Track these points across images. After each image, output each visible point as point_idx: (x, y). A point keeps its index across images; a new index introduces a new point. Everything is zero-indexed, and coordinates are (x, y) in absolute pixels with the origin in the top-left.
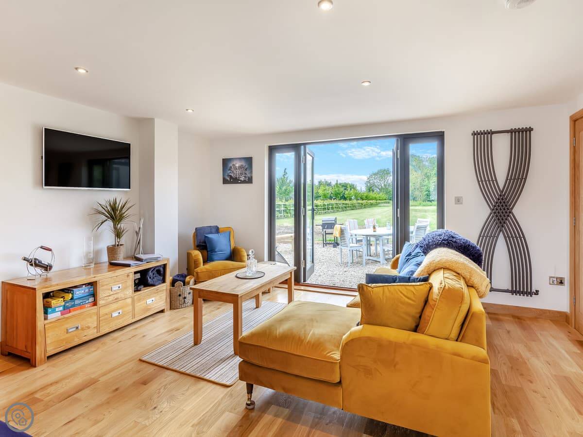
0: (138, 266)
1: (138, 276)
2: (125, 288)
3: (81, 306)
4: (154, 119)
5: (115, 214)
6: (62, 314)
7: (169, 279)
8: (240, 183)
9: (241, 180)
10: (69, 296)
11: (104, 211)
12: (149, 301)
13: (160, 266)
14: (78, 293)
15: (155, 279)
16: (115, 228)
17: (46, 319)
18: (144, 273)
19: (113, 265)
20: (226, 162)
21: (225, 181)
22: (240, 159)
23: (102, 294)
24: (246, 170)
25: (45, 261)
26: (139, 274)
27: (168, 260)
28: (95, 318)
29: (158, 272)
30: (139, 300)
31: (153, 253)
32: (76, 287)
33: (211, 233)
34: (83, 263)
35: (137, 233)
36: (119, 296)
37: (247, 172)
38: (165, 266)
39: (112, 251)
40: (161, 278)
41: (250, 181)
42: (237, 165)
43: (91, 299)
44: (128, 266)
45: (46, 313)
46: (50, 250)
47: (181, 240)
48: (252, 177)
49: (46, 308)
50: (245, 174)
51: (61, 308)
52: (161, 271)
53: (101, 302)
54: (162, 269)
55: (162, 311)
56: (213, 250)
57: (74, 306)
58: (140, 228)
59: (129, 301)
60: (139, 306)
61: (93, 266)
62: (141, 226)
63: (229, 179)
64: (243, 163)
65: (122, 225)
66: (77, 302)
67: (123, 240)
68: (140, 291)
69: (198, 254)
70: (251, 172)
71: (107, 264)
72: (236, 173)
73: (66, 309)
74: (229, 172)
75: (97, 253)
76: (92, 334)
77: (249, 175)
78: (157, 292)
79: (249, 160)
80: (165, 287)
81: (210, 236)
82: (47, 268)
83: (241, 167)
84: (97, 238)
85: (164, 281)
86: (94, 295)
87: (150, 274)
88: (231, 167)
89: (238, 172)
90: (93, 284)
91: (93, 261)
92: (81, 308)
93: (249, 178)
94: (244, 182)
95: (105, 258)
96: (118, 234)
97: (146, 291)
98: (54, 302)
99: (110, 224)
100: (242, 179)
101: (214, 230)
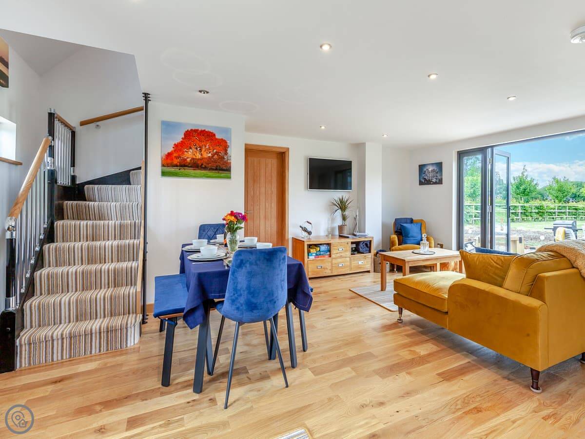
0: (353, 239)
1: (354, 246)
2: (346, 251)
3: (323, 255)
4: (365, 143)
5: (342, 206)
6: (315, 258)
7: (373, 251)
8: (432, 184)
9: (433, 182)
10: (318, 249)
11: (337, 204)
12: (360, 263)
13: (368, 241)
14: (323, 248)
15: (364, 250)
16: (342, 214)
17: (308, 258)
18: (357, 243)
19: (341, 236)
20: (421, 167)
21: (421, 183)
22: (432, 164)
23: (333, 252)
24: (437, 173)
25: (309, 229)
26: (355, 245)
27: (373, 238)
28: (330, 264)
29: (366, 245)
30: (354, 260)
31: (365, 232)
32: (321, 244)
33: (406, 223)
34: (326, 234)
35: (355, 219)
36: (342, 254)
37: (438, 175)
38: (370, 241)
39: (341, 228)
40: (368, 249)
41: (440, 182)
42: (430, 170)
43: (328, 253)
44: (348, 237)
45: (308, 255)
46: (310, 223)
47: (384, 226)
48: (442, 179)
49: (309, 252)
50: (436, 176)
51: (315, 254)
52: (368, 245)
53: (333, 256)
54: (368, 244)
55: (369, 272)
56: (407, 236)
57: (320, 254)
58: (356, 216)
59: (348, 259)
60: (354, 263)
61: (330, 235)
62: (358, 214)
63: (424, 181)
64: (435, 168)
65: (347, 213)
66: (322, 253)
67: (347, 222)
68: (354, 254)
69: (395, 237)
70: (441, 175)
71: (338, 236)
72: (429, 176)
73: (317, 255)
74: (424, 175)
75: (333, 229)
76: (328, 273)
77: (439, 178)
78: (365, 258)
79: (440, 165)
80: (370, 256)
81: (404, 225)
82: (310, 233)
83: (433, 171)
84: (333, 220)
85: (370, 252)
86: (330, 251)
87: (361, 245)
88: (425, 172)
89: (431, 175)
90: (329, 244)
91: (331, 233)
92: (324, 257)
93: (439, 180)
94: (435, 183)
95: (337, 233)
96: (344, 218)
97: (358, 256)
98: (312, 250)
99: (339, 211)
100: (434, 180)
101: (408, 221)
